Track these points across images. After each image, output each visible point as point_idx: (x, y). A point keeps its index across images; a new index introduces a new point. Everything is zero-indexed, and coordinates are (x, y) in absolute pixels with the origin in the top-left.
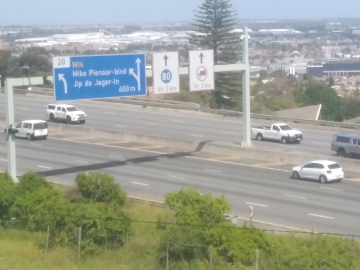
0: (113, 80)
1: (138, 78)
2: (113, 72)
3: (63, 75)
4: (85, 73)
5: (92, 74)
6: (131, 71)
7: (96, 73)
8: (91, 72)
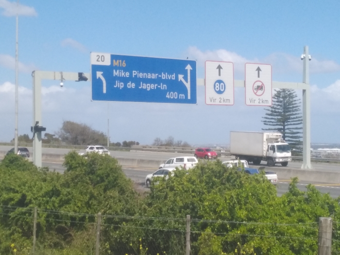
0: (160, 85)
1: (188, 85)
2: (160, 76)
3: (102, 73)
4: (127, 74)
5: (136, 76)
6: (181, 77)
7: (141, 75)
8: (135, 73)
